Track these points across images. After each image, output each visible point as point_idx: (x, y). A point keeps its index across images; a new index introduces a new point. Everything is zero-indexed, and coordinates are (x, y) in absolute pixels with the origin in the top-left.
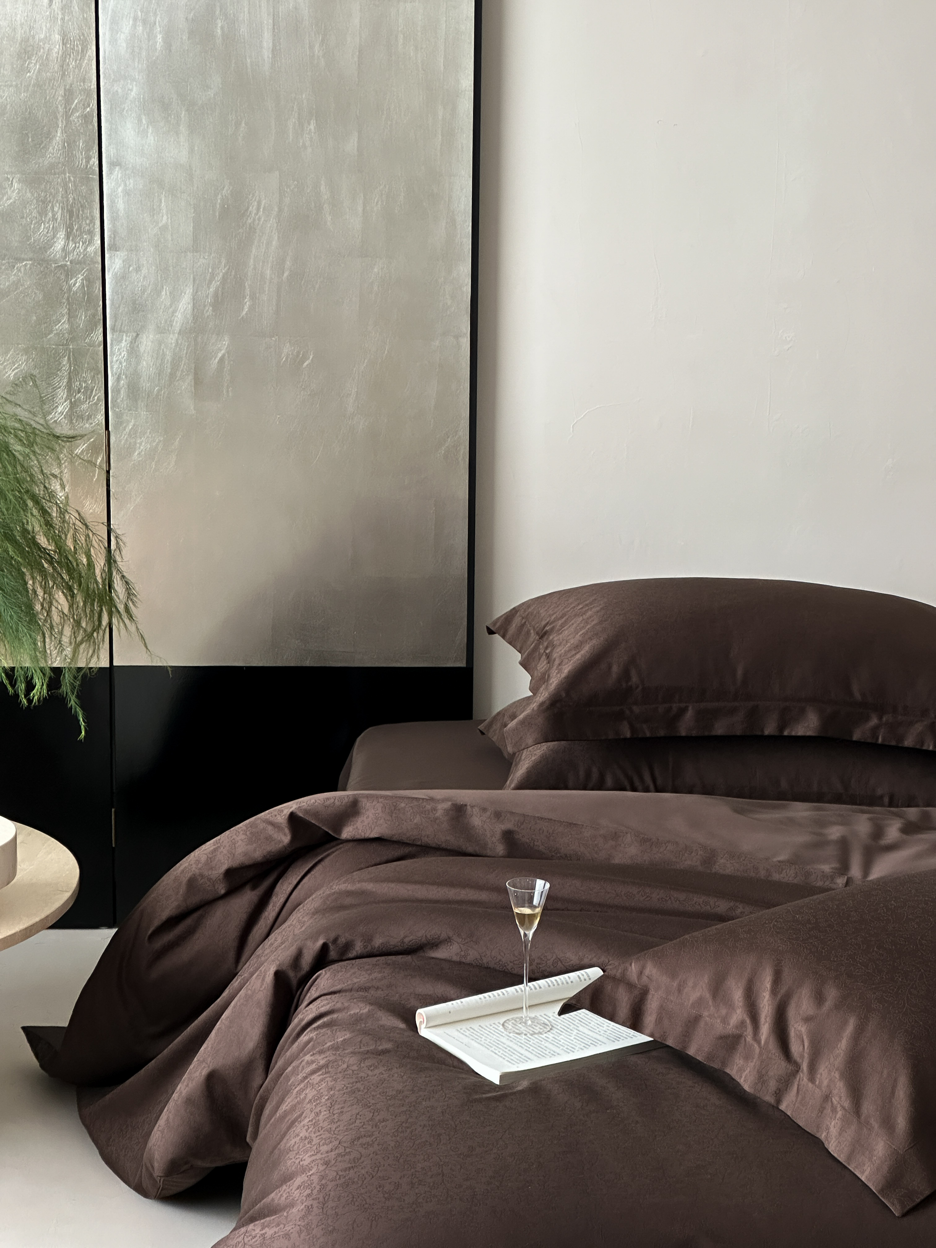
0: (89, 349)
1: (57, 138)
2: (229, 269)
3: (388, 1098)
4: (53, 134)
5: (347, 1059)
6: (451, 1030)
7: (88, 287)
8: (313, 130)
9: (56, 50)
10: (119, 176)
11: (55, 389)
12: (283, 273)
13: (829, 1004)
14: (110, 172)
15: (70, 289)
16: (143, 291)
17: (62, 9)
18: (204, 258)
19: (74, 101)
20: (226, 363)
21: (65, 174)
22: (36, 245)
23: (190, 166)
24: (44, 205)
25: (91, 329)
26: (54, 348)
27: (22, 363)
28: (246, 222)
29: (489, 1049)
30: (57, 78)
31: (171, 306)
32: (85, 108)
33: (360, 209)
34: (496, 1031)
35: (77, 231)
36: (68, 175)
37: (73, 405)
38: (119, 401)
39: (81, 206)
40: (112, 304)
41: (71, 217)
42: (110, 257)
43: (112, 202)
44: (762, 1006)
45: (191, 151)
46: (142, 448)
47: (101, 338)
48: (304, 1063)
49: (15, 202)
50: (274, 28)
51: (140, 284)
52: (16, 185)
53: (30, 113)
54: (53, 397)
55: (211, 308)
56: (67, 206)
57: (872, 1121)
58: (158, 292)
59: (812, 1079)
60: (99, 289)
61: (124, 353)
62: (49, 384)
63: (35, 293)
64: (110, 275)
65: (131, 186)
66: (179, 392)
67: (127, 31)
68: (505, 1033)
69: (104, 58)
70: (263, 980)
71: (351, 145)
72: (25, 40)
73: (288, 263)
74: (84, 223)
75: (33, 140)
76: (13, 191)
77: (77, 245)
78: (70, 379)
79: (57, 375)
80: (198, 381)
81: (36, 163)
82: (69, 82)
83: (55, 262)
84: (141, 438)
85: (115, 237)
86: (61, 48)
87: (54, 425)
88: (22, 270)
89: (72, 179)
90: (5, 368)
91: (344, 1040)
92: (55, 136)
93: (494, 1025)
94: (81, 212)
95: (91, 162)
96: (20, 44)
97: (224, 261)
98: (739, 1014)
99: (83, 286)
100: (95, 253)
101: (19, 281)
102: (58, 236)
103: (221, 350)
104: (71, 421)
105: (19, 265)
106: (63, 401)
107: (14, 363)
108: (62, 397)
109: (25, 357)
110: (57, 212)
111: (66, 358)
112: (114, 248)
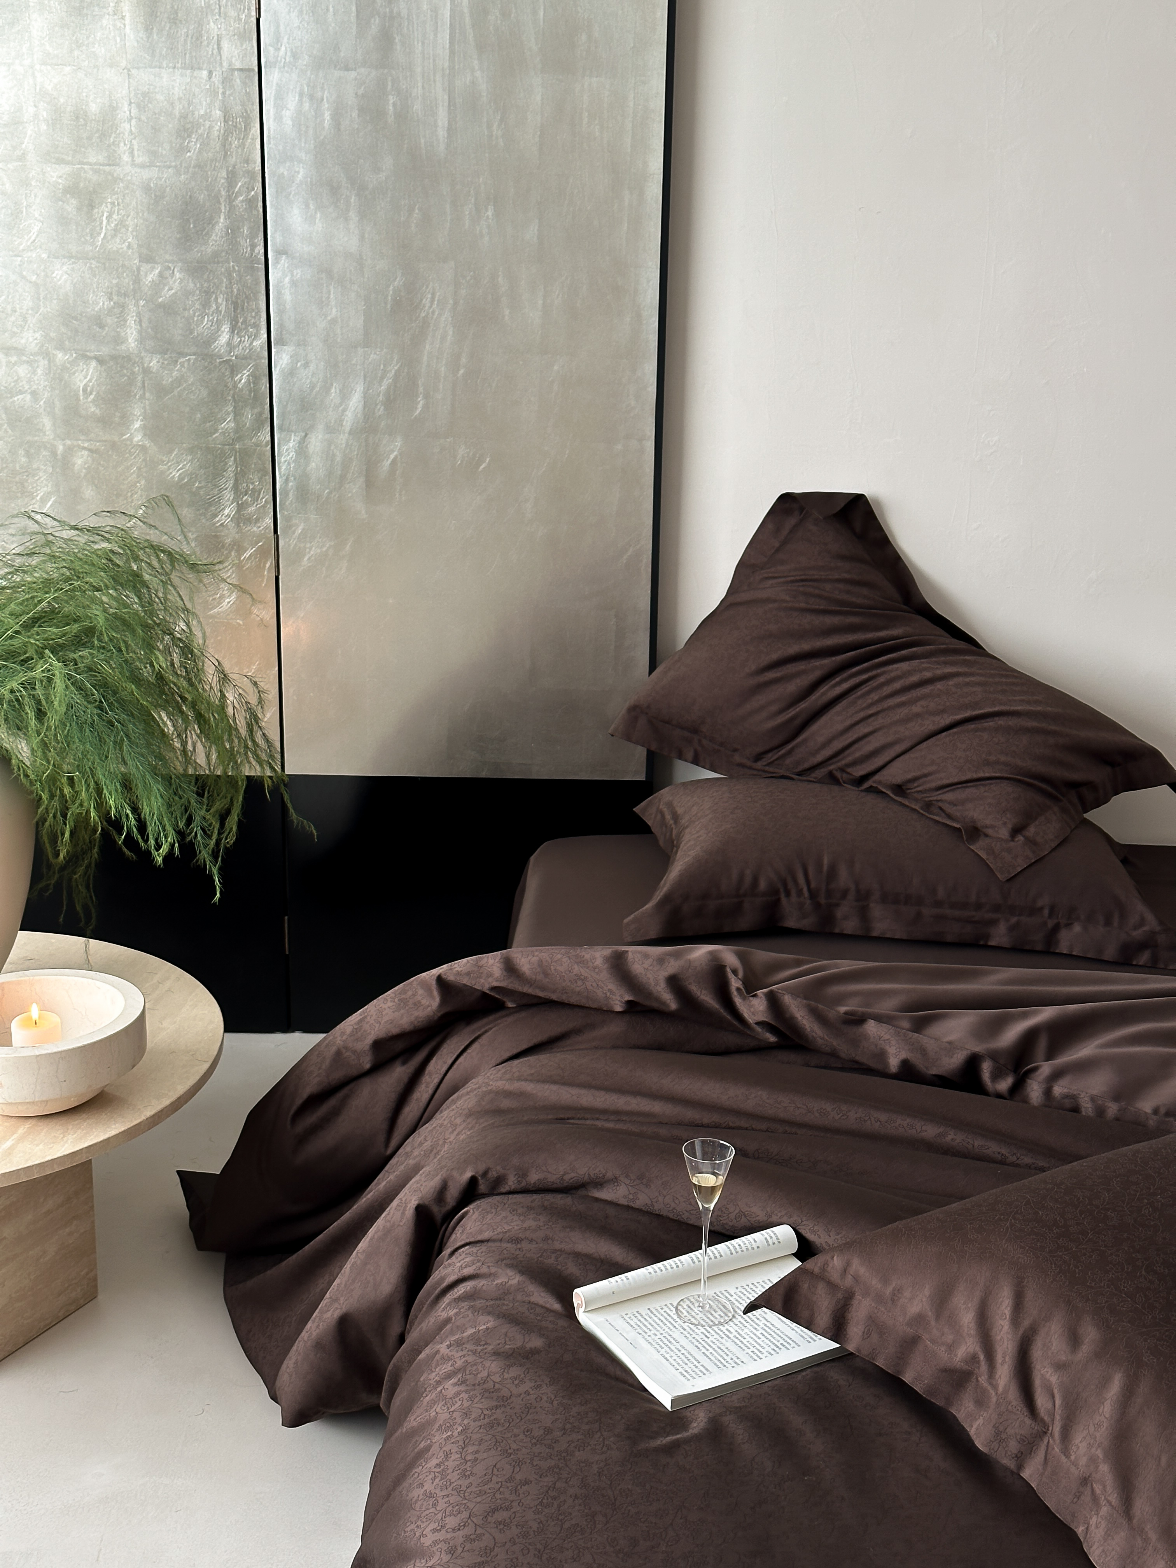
0: (255, 450)
1: (220, 224)
2: (401, 366)
3: (534, 1441)
4: (216, 220)
5: (487, 1364)
6: (614, 1317)
7: (254, 383)
8: (490, 217)
9: (217, 128)
10: (286, 265)
11: (220, 491)
12: (458, 370)
13: (1086, 1348)
14: (277, 261)
15: (235, 386)
16: (312, 387)
17: (223, 83)
18: (375, 353)
19: (237, 184)
20: (399, 464)
21: (229, 263)
22: (199, 339)
23: (360, 255)
24: (207, 298)
25: (258, 429)
26: (220, 448)
27: (187, 464)
28: (419, 316)
29: (659, 1352)
30: (218, 159)
31: (341, 404)
32: (249, 192)
33: (540, 302)
34: (668, 1318)
35: (242, 323)
36: (232, 264)
37: (241, 507)
38: (287, 503)
39: (247, 297)
40: (280, 401)
41: (235, 309)
42: (277, 352)
43: (279, 293)
44: (999, 1338)
45: (362, 238)
46: (312, 553)
47: (268, 438)
48: (438, 1357)
49: (176, 293)
50: (449, 104)
51: (308, 381)
52: (178, 275)
53: (190, 197)
54: (220, 498)
55: (383, 408)
56: (232, 296)
57: (1148, 1527)
58: (327, 389)
59: (1066, 1452)
60: (266, 386)
61: (292, 454)
62: (215, 485)
63: (200, 390)
64: (277, 372)
65: (299, 276)
66: (350, 495)
67: (292, 108)
68: (680, 1322)
69: (269, 137)
70: (403, 1213)
71: (531, 233)
72: (183, 116)
73: (464, 360)
74: (249, 315)
75: (194, 227)
76: (175, 282)
77: (243, 339)
78: (236, 480)
79: (223, 476)
80: (369, 484)
81: (198, 252)
82: (232, 163)
83: (220, 357)
84: (311, 543)
85: (281, 332)
86: (223, 125)
87: (221, 528)
88: (186, 365)
89: (237, 268)
90: (169, 469)
91: (487, 1329)
92: (217, 222)
93: (666, 1309)
94: (246, 304)
95: (256, 251)
96: (179, 120)
97: (396, 357)
98: (969, 1346)
99: (249, 383)
100: (262, 347)
101: (182, 376)
102: (223, 329)
103: (393, 451)
104: (238, 525)
105: (182, 360)
106: (229, 503)
107: (178, 463)
108: (229, 499)
109: (189, 458)
110: (221, 304)
111: (232, 458)
112: (282, 342)
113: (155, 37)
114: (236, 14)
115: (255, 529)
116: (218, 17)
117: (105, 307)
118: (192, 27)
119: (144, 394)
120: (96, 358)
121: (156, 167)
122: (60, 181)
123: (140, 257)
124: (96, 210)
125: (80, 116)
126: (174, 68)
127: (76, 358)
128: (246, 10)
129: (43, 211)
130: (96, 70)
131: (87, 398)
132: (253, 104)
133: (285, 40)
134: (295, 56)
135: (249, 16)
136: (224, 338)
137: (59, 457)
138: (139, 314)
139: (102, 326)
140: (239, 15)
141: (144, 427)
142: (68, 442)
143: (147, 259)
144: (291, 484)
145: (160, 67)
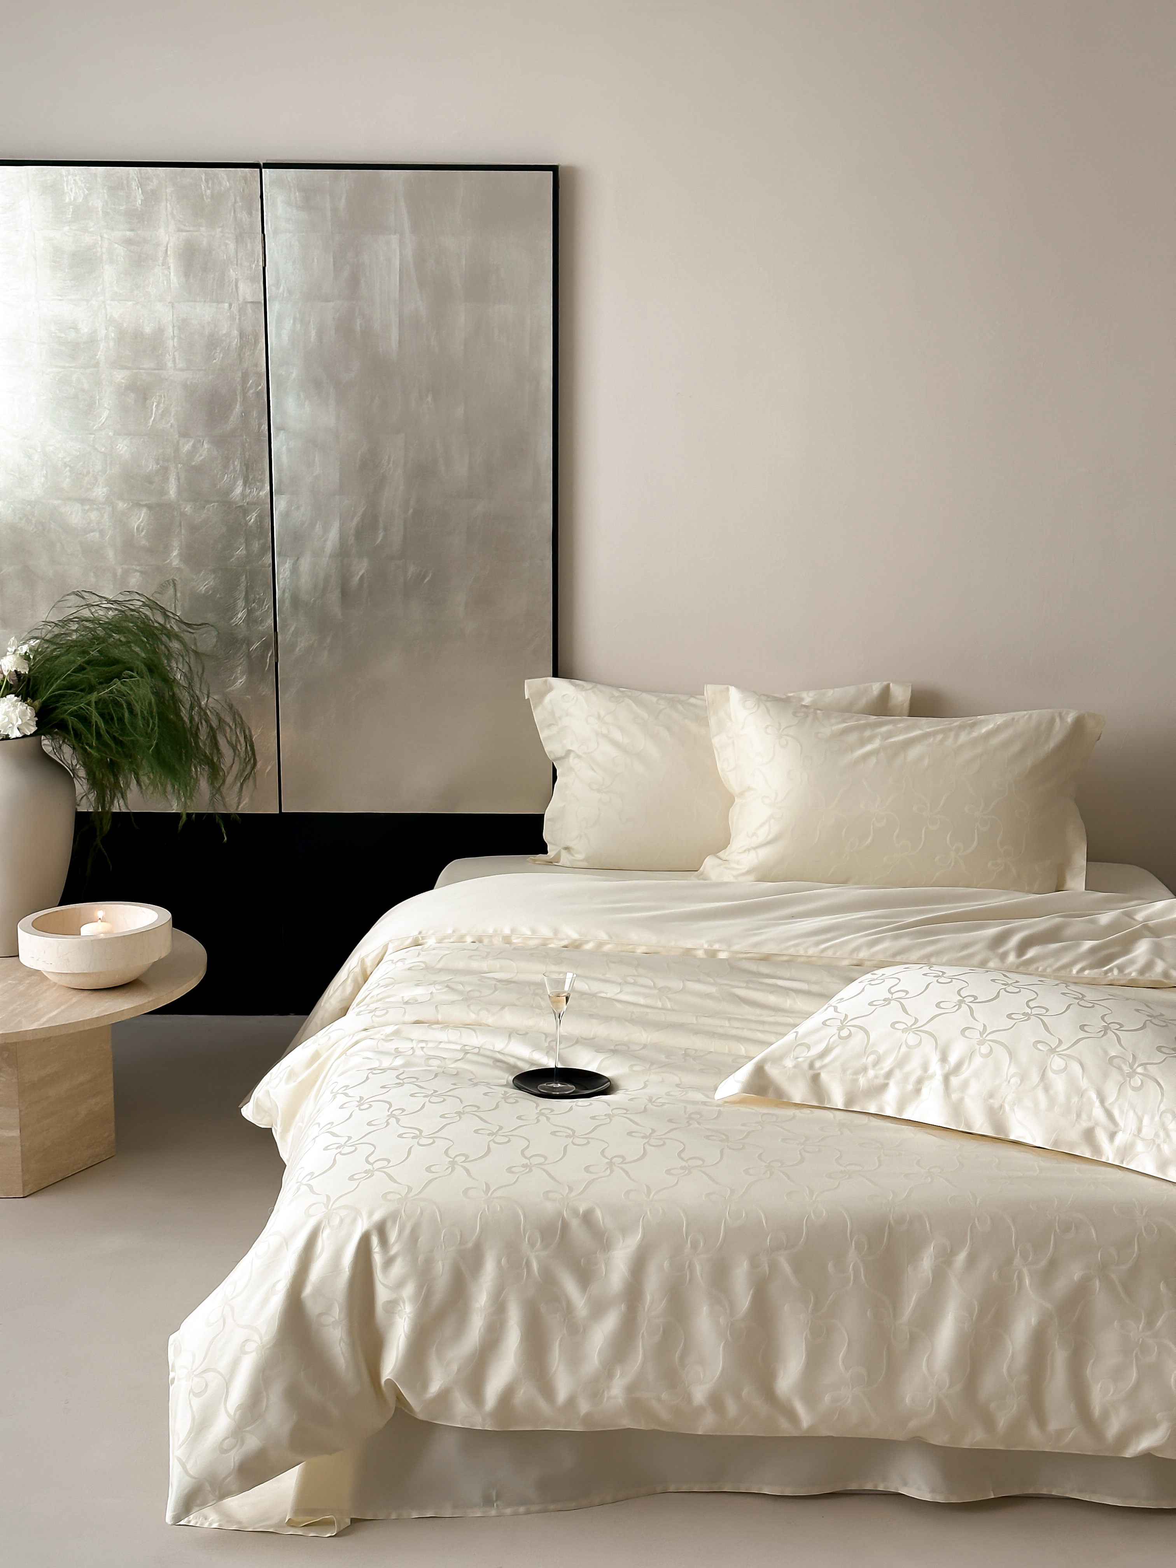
0: (261, 570)
1: (237, 410)
2: (367, 508)
4: (233, 406)
7: (260, 522)
8: (430, 401)
9: (235, 343)
10: (284, 437)
11: (235, 600)
12: (408, 510)
14: (277, 435)
15: (246, 523)
16: (303, 524)
17: (239, 311)
18: (348, 499)
19: (249, 382)
20: (366, 579)
21: (243, 437)
22: (221, 490)
23: (337, 430)
24: (227, 461)
25: (262, 554)
26: (235, 569)
27: (211, 580)
28: (379, 472)
30: (236, 364)
31: (323, 536)
32: (258, 387)
33: (466, 460)
35: (252, 479)
36: (245, 437)
37: (250, 612)
38: (284, 609)
39: (255, 461)
40: (279, 534)
41: (247, 469)
42: (277, 499)
43: (279, 458)
45: (338, 418)
46: (302, 645)
47: (271, 561)
49: (205, 458)
50: (399, 324)
51: (299, 520)
52: (206, 446)
53: (216, 391)
54: (235, 606)
55: (353, 538)
56: (244, 460)
58: (313, 525)
60: (269, 524)
61: (288, 573)
62: (231, 596)
63: (221, 527)
64: (277, 513)
65: (293, 445)
66: (330, 602)
67: (288, 328)
69: (271, 348)
71: (460, 412)
72: (211, 335)
73: (412, 503)
74: (257, 473)
75: (218, 412)
76: (204, 450)
77: (252, 490)
78: (247, 593)
79: (237, 590)
80: (345, 593)
81: (221, 429)
82: (245, 367)
83: (236, 503)
84: (301, 637)
85: (280, 486)
86: (239, 341)
87: (236, 628)
88: (211, 509)
89: (248, 440)
90: (197, 585)
92: (235, 408)
94: (255, 466)
95: (262, 428)
96: (208, 338)
97: (363, 501)
99: (257, 522)
100: (266, 496)
101: (209, 518)
102: (238, 483)
103: (362, 570)
104: (248, 624)
105: (208, 506)
106: (242, 609)
107: (205, 580)
108: (241, 606)
109: (213, 576)
110: (237, 466)
111: (244, 576)
112: (280, 492)
113: (192, 281)
114: (248, 264)
115: (260, 628)
116: (235, 267)
117: (154, 468)
118: (217, 274)
119: (181, 531)
120: (147, 506)
121: (192, 370)
122: (123, 381)
123: (179, 433)
124: (148, 401)
125: (138, 336)
126: (205, 302)
127: (132, 505)
128: (256, 262)
129: (110, 402)
130: (149, 304)
131: (140, 534)
132: (260, 326)
133: (283, 282)
134: (289, 292)
135: (257, 265)
136: (239, 490)
137: (119, 577)
138: (178, 474)
139: (151, 483)
140: (250, 265)
141: (180, 555)
142: (125, 566)
143: (185, 434)
144: (286, 594)
145: (195, 302)
